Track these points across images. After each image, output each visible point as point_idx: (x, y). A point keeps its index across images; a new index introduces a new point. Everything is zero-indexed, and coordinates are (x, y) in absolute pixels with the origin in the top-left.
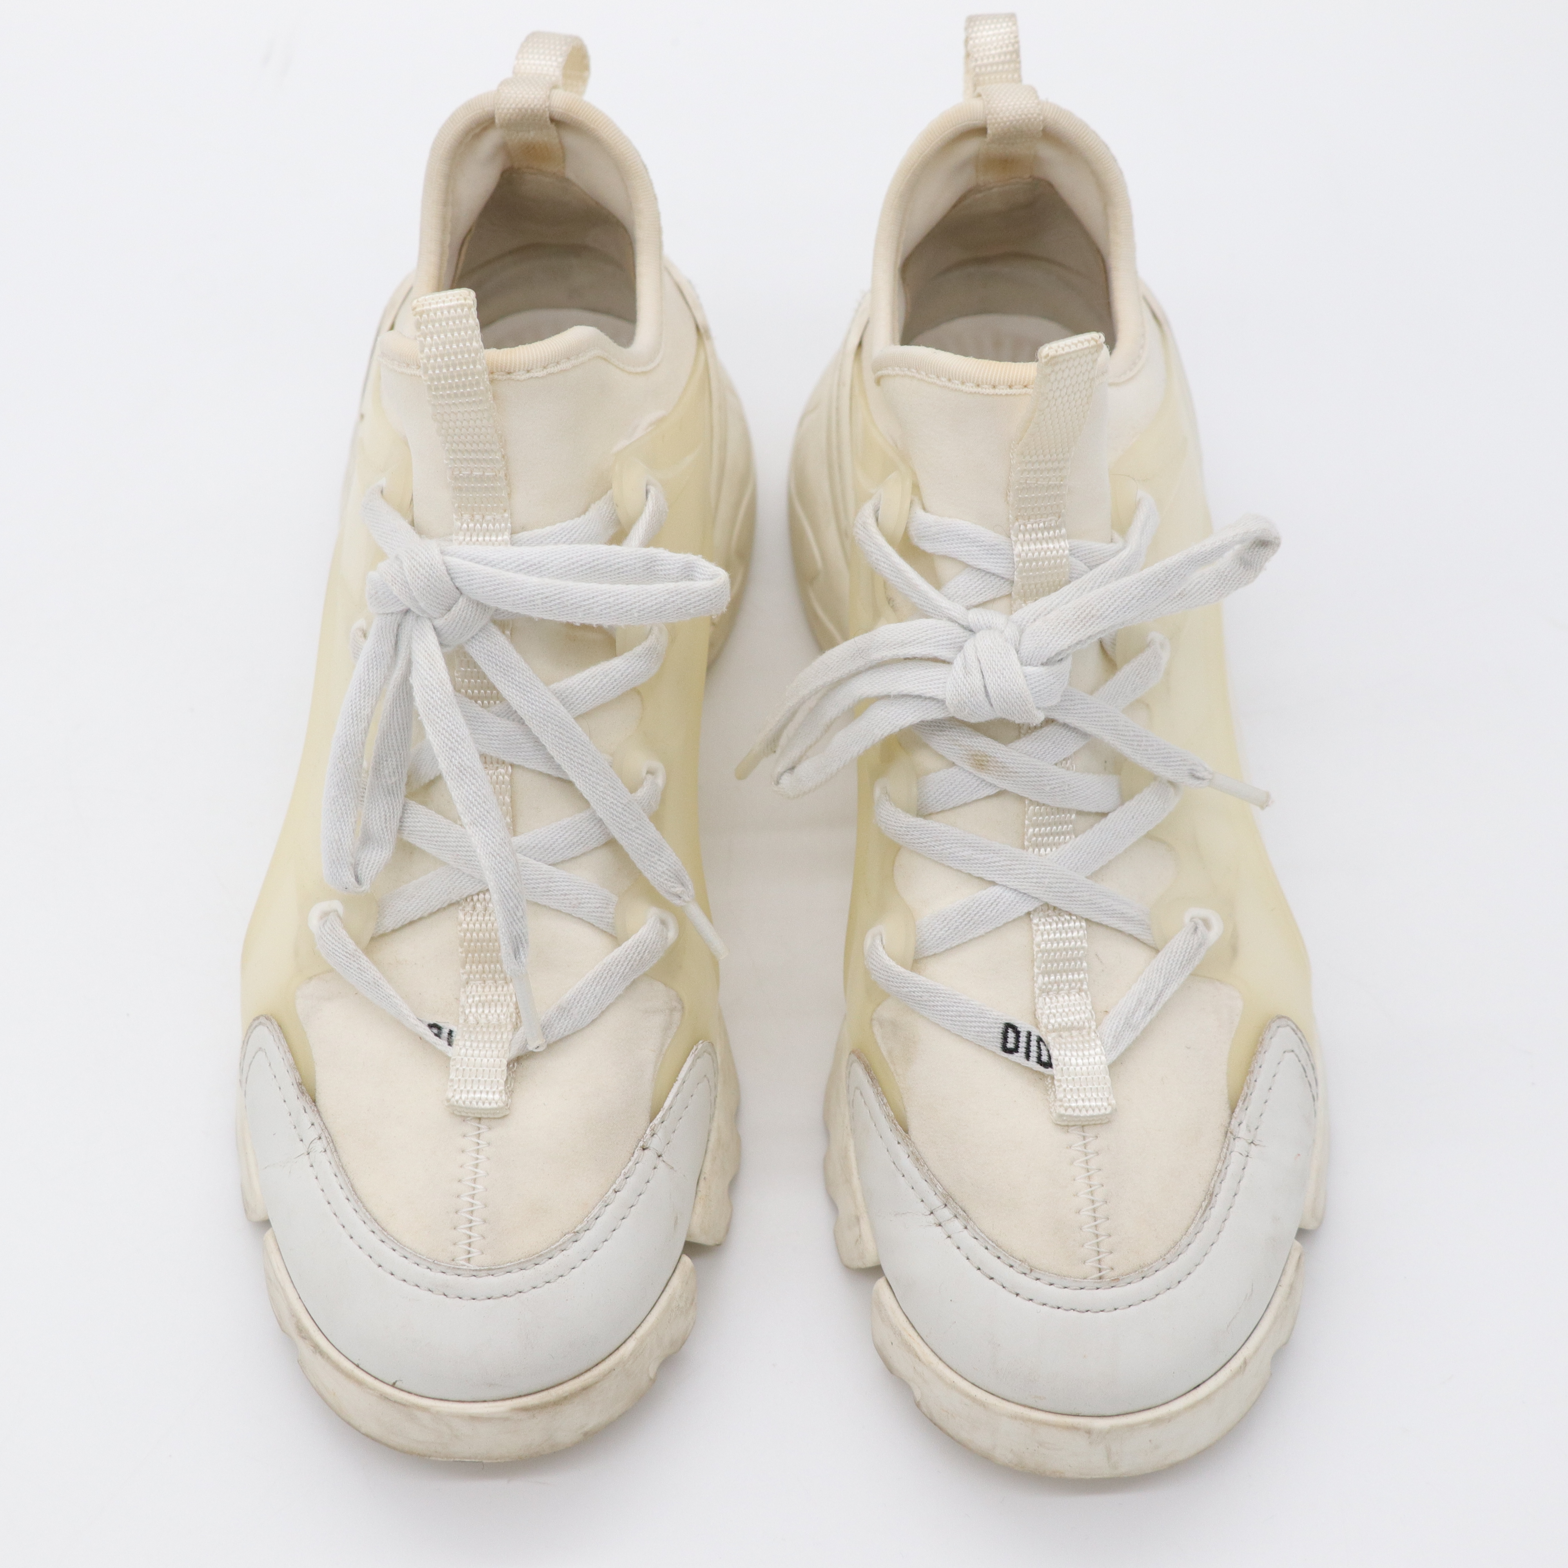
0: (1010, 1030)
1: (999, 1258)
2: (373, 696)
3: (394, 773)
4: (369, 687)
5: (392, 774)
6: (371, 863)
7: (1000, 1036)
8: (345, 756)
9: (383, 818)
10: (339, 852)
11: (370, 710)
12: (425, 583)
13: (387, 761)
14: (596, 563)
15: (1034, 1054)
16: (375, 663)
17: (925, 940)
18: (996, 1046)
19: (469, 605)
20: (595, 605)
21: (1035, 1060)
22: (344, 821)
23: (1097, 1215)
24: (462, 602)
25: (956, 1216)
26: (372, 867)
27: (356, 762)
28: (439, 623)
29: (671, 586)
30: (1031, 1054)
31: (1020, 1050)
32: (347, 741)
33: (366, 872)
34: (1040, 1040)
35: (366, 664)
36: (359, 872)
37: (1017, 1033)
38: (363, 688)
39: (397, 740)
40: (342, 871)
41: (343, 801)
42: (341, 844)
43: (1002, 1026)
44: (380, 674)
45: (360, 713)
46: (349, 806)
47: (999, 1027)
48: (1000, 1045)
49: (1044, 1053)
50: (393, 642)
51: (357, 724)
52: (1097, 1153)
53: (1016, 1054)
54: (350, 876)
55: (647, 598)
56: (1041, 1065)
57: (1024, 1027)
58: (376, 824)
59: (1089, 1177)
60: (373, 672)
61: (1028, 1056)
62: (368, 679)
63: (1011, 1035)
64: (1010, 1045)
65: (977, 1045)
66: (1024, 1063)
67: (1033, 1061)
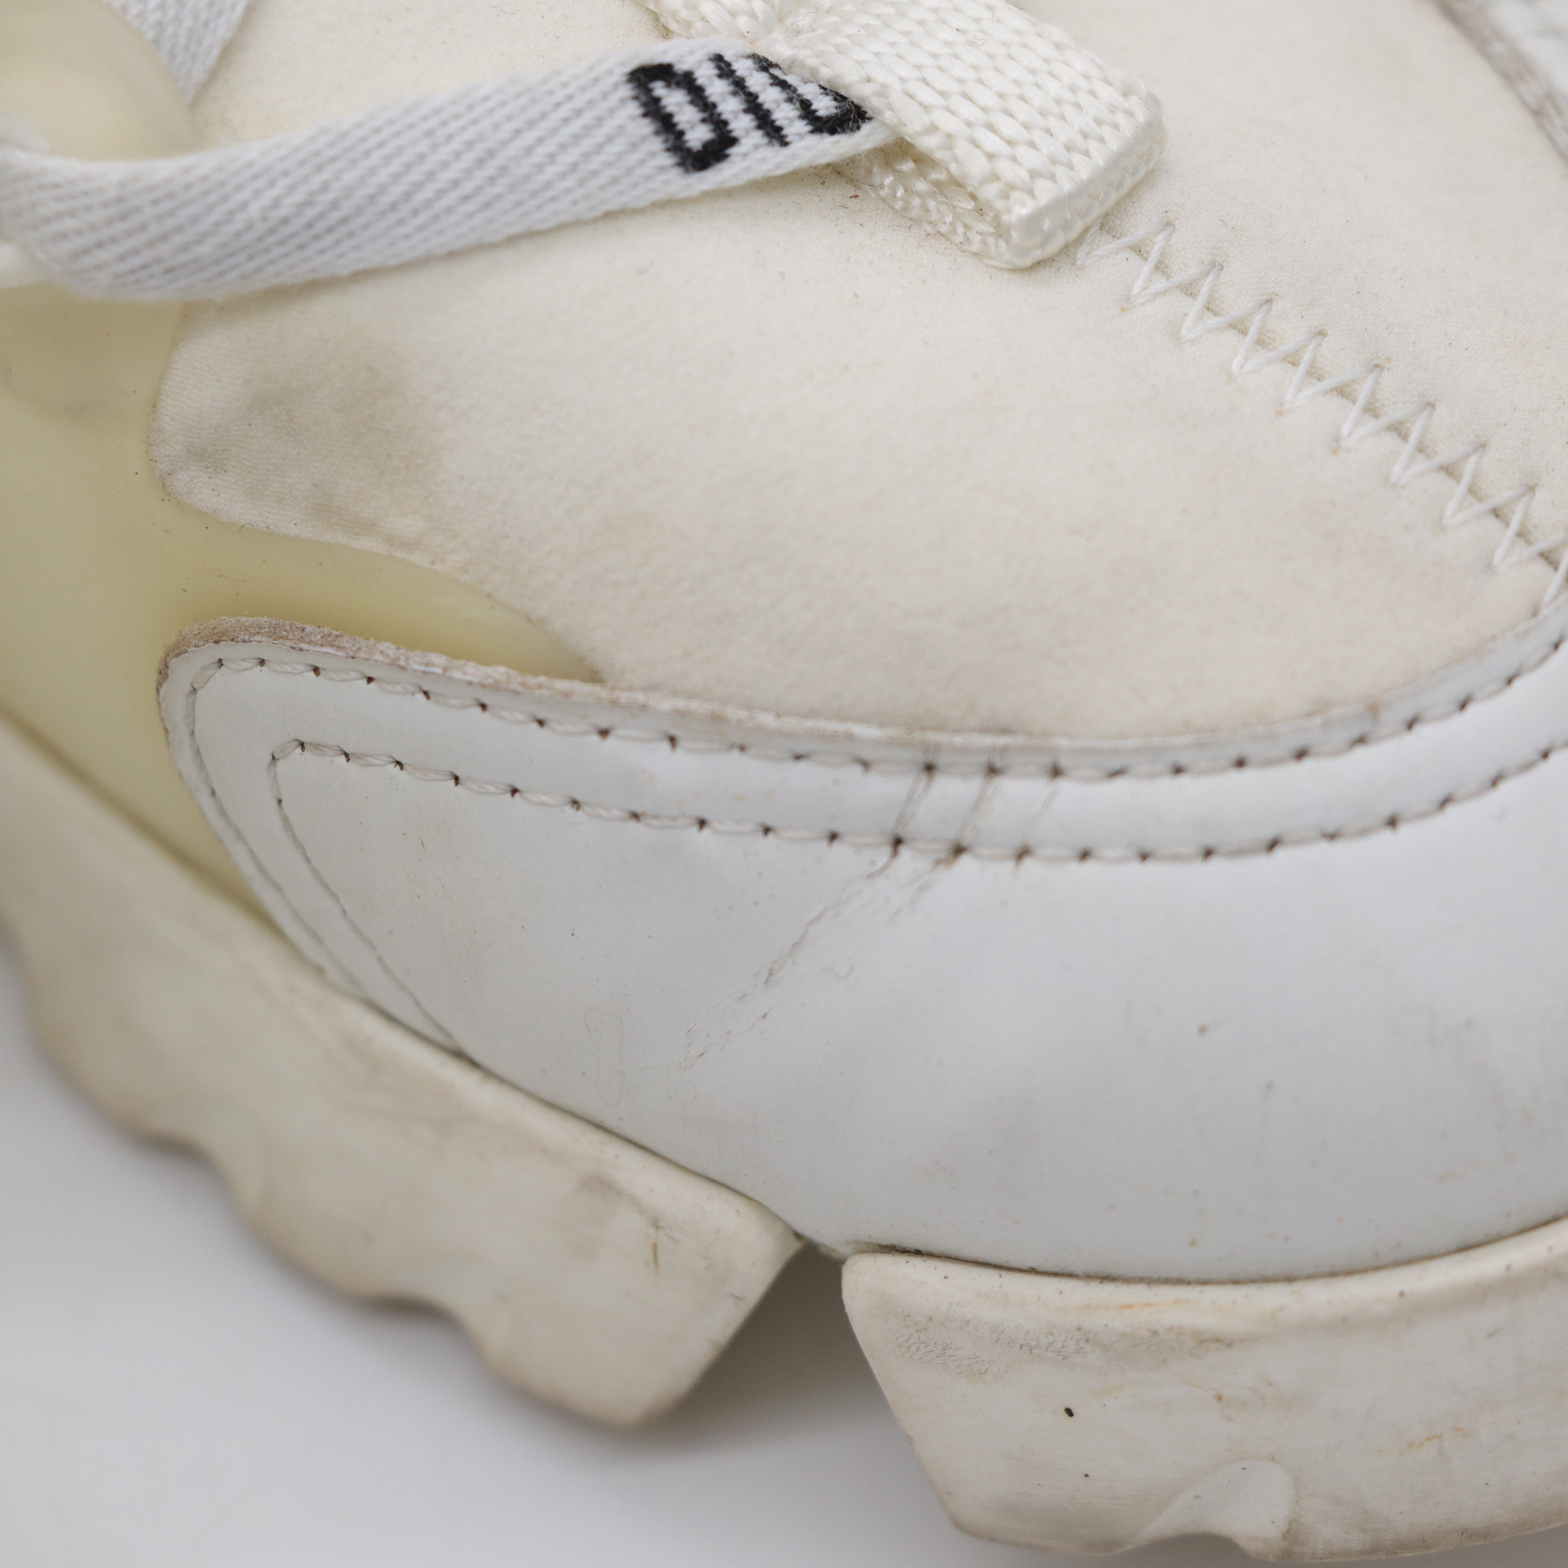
0: (659, 89)
1: (1240, 763)
7: (647, 127)
17: (160, 26)
18: (662, 169)
21: (802, 127)
23: (1392, 414)
25: (992, 771)
30: (778, 119)
31: (735, 128)
34: (764, 65)
37: (688, 82)
43: (627, 91)
47: (623, 101)
48: (668, 160)
49: (809, 91)
52: (1213, 264)
53: (733, 151)
56: (833, 132)
59: (1261, 342)
61: (773, 131)
63: (674, 100)
64: (697, 134)
65: (609, 216)
66: (778, 166)
67: (801, 136)
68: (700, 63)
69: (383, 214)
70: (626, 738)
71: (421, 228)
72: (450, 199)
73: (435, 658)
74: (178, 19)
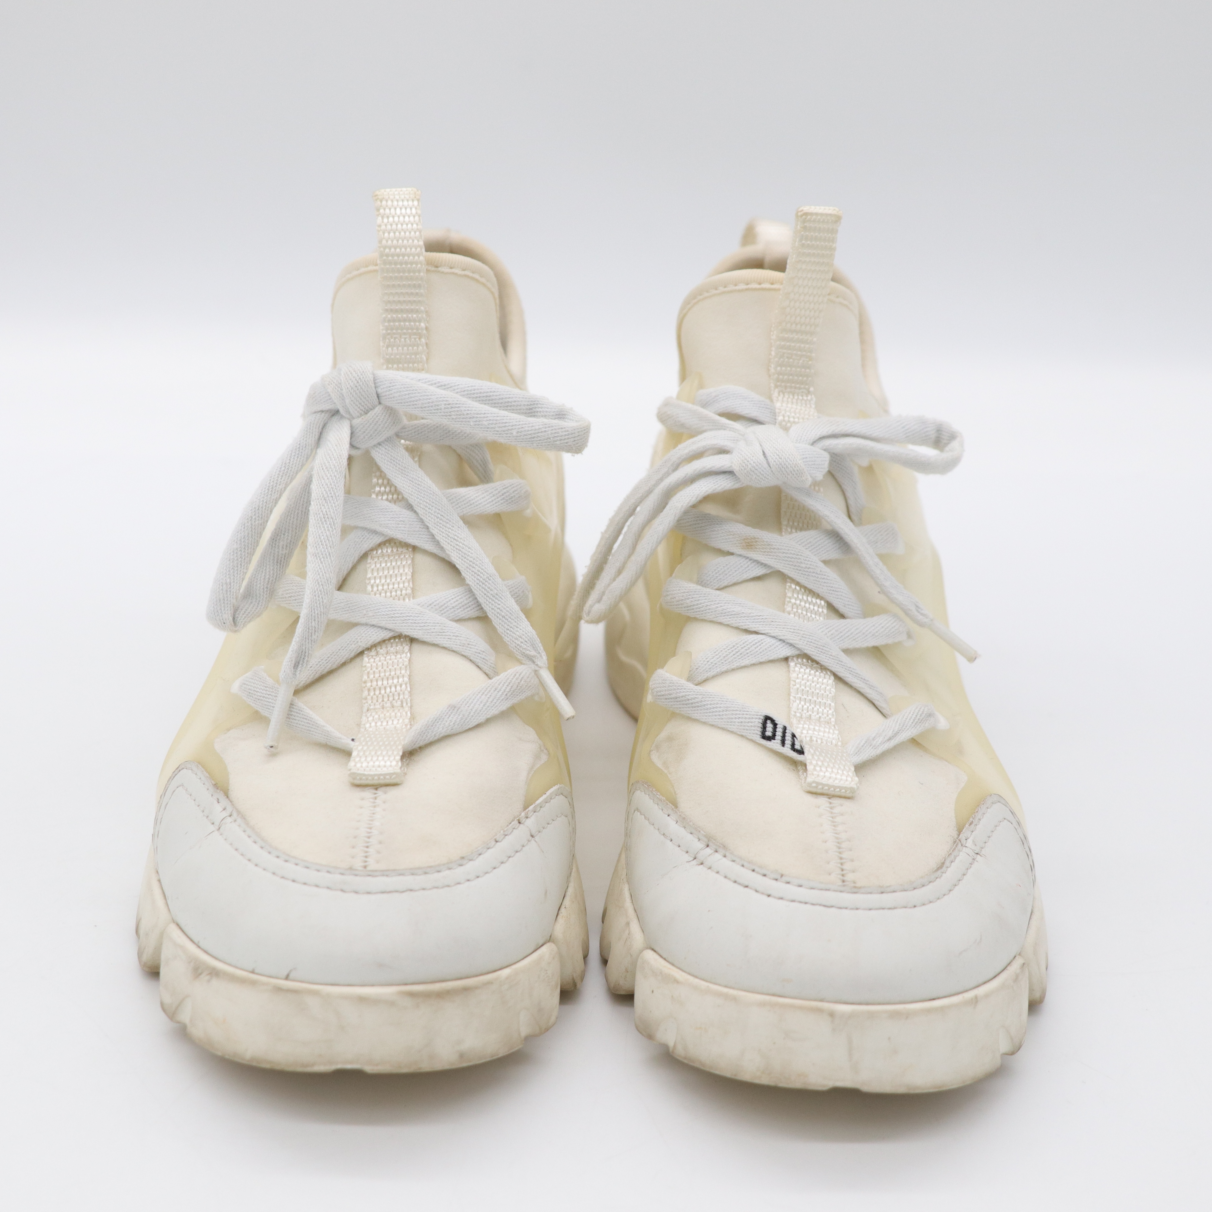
0: (769, 722)
1: (753, 871)
2: (289, 476)
3: (287, 546)
4: (288, 469)
5: (285, 547)
6: (247, 612)
7: (760, 725)
8: (254, 518)
9: (267, 580)
10: (227, 594)
11: (284, 486)
12: (354, 384)
13: (284, 534)
14: (491, 394)
15: (788, 742)
16: (297, 453)
18: (757, 734)
19: (383, 414)
20: (485, 419)
21: (789, 747)
22: (237, 570)
24: (378, 409)
25: (716, 851)
26: (247, 615)
27: (261, 525)
28: (356, 422)
29: (545, 421)
30: (786, 742)
31: (777, 737)
32: (259, 506)
33: (242, 617)
34: (793, 736)
35: (290, 452)
36: (237, 616)
37: (775, 725)
38: (283, 469)
39: (297, 520)
40: (224, 609)
41: (241, 554)
42: (230, 588)
43: (762, 718)
44: (300, 461)
45: (276, 486)
46: (245, 559)
47: (760, 718)
48: (760, 733)
49: (797, 743)
50: (317, 437)
51: (271, 495)
52: (842, 814)
53: (773, 741)
54: (230, 615)
55: (526, 424)
56: (794, 752)
57: (781, 722)
58: (260, 583)
60: (294, 458)
61: (783, 743)
62: (289, 463)
63: (769, 726)
64: (769, 733)
65: (742, 736)
66: (779, 749)
67: (787, 747)
68: (781, 724)
69: (705, 709)
70: (672, 819)
71: (709, 716)
72: (717, 714)
73: (659, 794)
74: (703, 667)
